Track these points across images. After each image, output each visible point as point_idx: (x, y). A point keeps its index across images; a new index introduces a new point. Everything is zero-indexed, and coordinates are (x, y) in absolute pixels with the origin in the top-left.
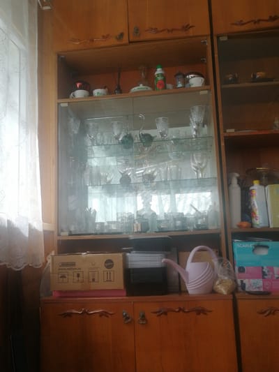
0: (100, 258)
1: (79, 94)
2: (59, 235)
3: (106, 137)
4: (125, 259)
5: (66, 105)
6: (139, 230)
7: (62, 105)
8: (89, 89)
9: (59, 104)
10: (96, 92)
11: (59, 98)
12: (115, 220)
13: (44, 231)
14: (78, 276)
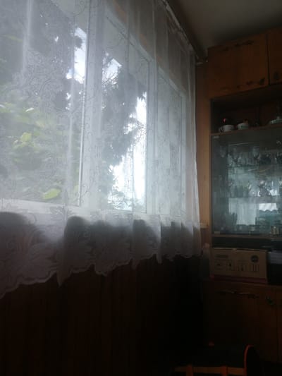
0: (247, 254)
1: (227, 128)
2: (213, 233)
3: (247, 160)
4: (267, 256)
5: (217, 137)
6: (278, 233)
7: (215, 137)
8: (234, 123)
9: (212, 137)
10: (240, 126)
11: (212, 132)
12: (254, 224)
13: (201, 229)
14: (230, 265)
